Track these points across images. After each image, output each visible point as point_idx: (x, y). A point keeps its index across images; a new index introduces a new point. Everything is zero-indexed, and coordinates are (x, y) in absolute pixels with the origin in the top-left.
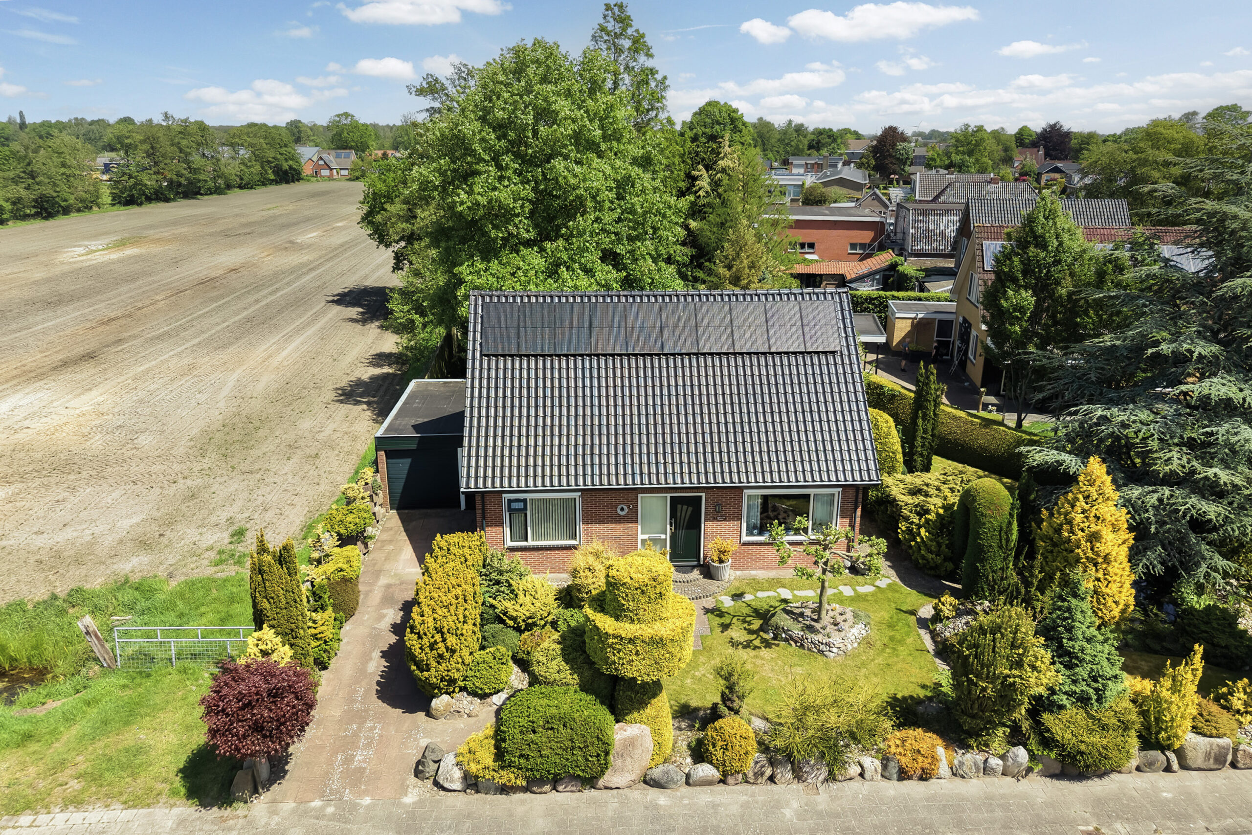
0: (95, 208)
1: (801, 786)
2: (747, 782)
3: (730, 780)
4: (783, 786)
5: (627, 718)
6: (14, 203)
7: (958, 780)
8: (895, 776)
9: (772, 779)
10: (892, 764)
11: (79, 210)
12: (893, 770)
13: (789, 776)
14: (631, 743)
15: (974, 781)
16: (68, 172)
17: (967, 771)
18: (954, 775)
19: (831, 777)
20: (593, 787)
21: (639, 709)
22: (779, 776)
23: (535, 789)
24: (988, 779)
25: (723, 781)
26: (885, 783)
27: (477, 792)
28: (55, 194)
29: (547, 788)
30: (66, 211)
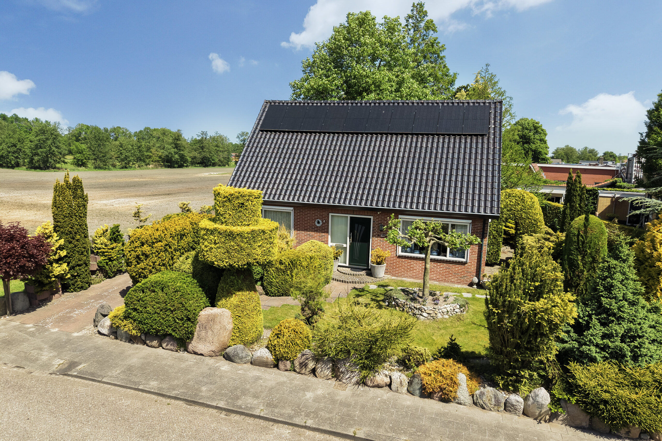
0: (227, 166)
1: (337, 383)
2: (295, 371)
3: (281, 365)
4: (321, 380)
5: (219, 303)
6: (192, 159)
7: (477, 410)
8: (418, 392)
9: (313, 371)
10: (416, 380)
11: (220, 166)
12: (417, 387)
13: (328, 372)
14: (212, 319)
15: (494, 413)
16: (218, 149)
17: (487, 402)
18: (475, 404)
19: (363, 382)
20: (186, 350)
21: (226, 297)
22: (319, 370)
23: (148, 342)
24: (507, 415)
25: (276, 366)
26: (409, 397)
27: (116, 338)
28: (210, 157)
29: (155, 343)
30: (214, 165)
